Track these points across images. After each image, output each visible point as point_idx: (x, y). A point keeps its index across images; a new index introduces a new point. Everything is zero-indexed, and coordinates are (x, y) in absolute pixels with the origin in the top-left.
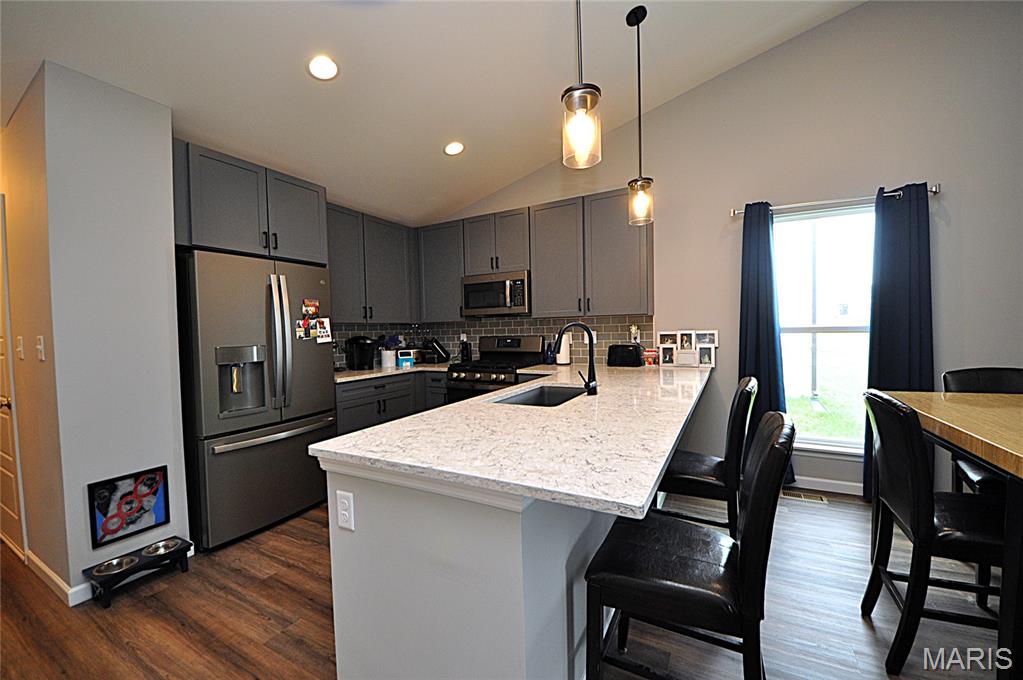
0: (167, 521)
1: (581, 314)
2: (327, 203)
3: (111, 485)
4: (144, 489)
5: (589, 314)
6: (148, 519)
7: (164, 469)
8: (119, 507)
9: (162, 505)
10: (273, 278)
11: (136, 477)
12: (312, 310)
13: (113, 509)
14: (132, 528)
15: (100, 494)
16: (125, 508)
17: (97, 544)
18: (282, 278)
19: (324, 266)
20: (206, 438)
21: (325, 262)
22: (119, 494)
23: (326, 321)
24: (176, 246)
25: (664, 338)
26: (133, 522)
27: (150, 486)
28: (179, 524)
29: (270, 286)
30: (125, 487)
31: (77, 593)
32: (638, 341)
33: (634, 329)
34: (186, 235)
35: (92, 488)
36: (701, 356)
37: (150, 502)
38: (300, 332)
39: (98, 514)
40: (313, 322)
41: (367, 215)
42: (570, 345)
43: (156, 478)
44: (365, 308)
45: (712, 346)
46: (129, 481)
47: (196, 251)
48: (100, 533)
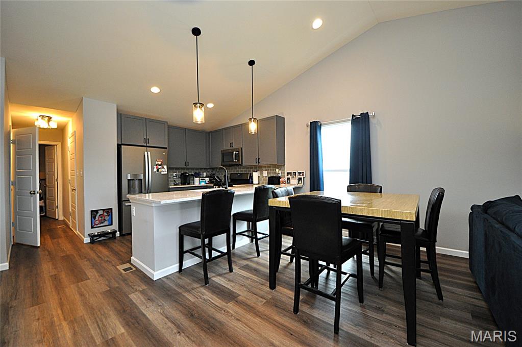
0: (112, 224)
1: (257, 164)
2: (168, 126)
3: (97, 211)
4: (106, 214)
5: (259, 164)
6: (106, 223)
7: (111, 209)
8: (99, 218)
9: (110, 219)
10: (146, 153)
11: (104, 210)
12: (160, 163)
13: (97, 218)
14: (102, 225)
15: (94, 213)
16: (100, 219)
17: (92, 227)
18: (149, 153)
19: (166, 148)
20: (124, 201)
21: (167, 147)
22: (99, 214)
23: (165, 167)
24: (117, 144)
25: (288, 174)
26: (102, 223)
27: (107, 214)
28: (115, 226)
29: (145, 156)
30: (101, 212)
31: (87, 240)
32: (280, 175)
33: (277, 170)
34: (120, 141)
35: (92, 211)
36: (299, 181)
37: (107, 218)
38: (155, 170)
39: (93, 219)
40: (159, 167)
41: (188, 129)
42: (259, 177)
43: (109, 211)
44: (186, 162)
45: (302, 177)
46: (102, 211)
47: (122, 146)
48: (93, 225)
